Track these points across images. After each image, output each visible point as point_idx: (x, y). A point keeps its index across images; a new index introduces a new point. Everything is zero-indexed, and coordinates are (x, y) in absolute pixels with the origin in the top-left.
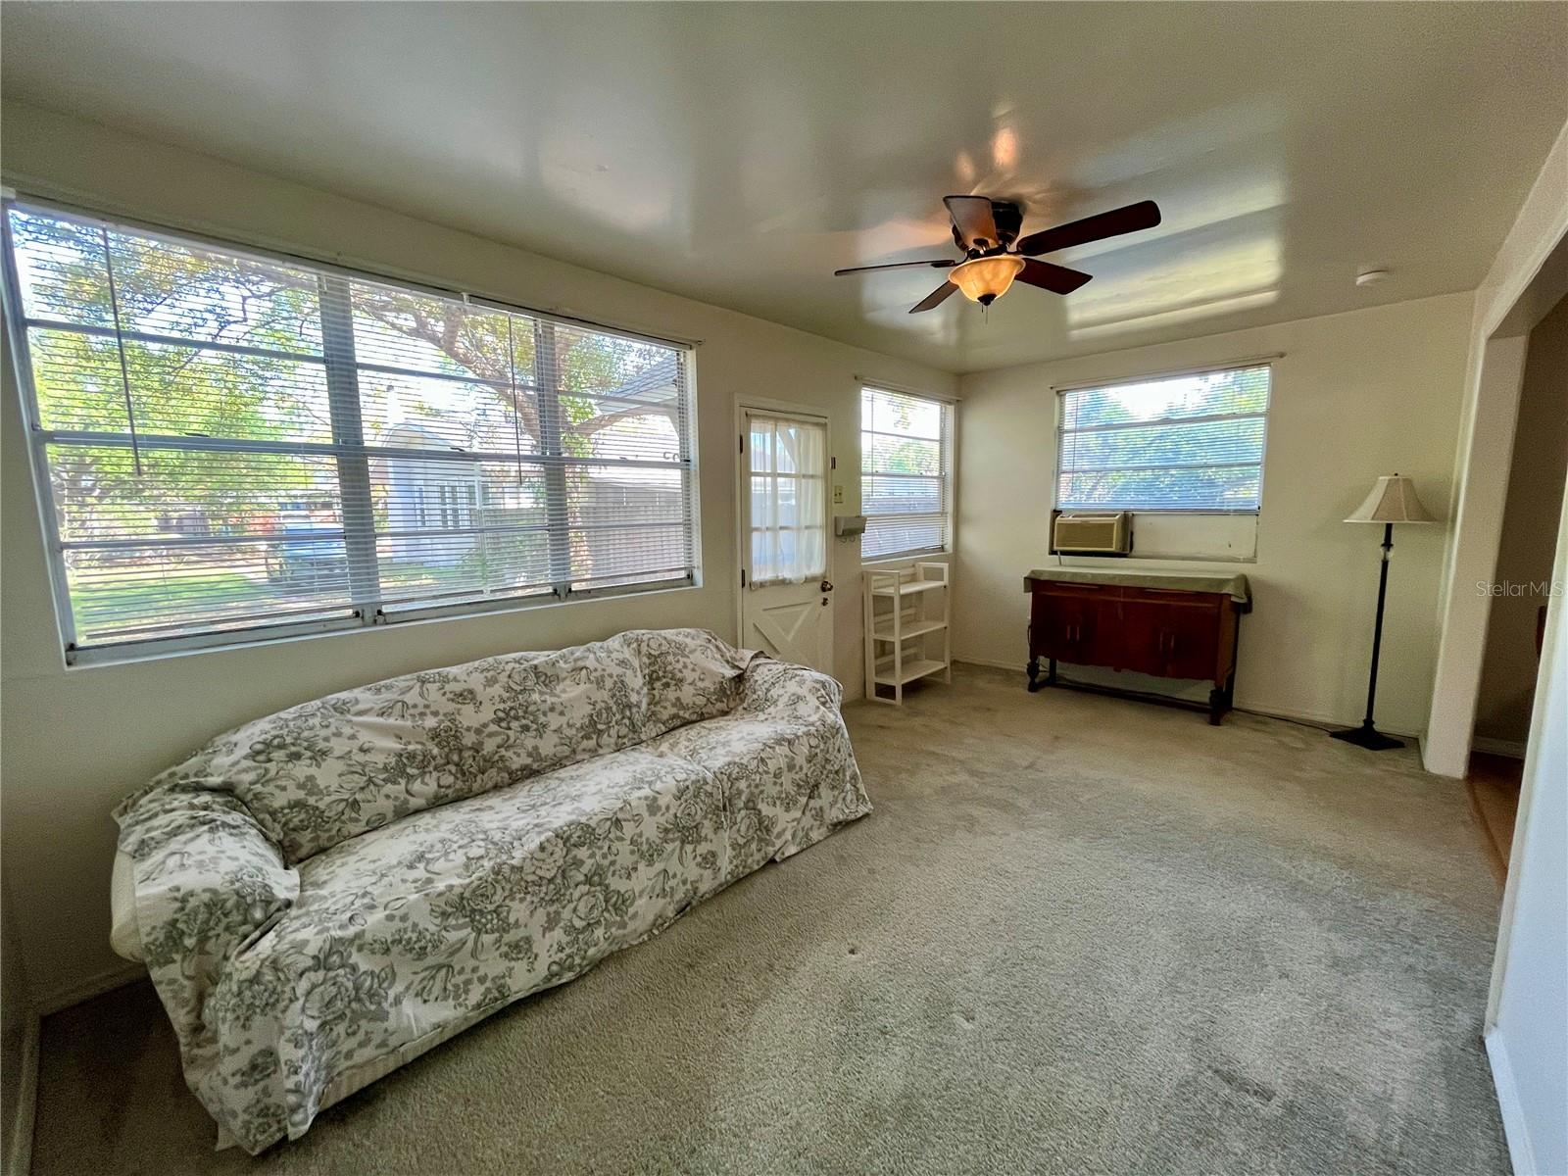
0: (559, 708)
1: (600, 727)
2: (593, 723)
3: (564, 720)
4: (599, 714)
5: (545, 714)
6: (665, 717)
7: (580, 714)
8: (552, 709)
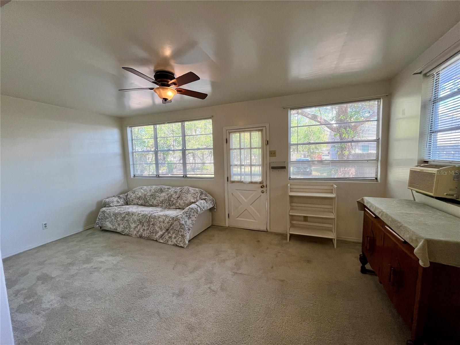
0: (159, 196)
1: (163, 202)
2: (163, 201)
3: (159, 199)
4: (164, 200)
5: (157, 197)
6: (177, 205)
7: (161, 199)
8: (158, 196)
